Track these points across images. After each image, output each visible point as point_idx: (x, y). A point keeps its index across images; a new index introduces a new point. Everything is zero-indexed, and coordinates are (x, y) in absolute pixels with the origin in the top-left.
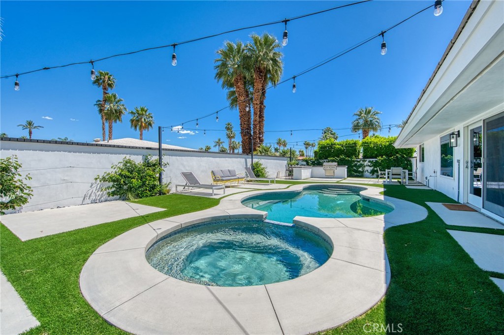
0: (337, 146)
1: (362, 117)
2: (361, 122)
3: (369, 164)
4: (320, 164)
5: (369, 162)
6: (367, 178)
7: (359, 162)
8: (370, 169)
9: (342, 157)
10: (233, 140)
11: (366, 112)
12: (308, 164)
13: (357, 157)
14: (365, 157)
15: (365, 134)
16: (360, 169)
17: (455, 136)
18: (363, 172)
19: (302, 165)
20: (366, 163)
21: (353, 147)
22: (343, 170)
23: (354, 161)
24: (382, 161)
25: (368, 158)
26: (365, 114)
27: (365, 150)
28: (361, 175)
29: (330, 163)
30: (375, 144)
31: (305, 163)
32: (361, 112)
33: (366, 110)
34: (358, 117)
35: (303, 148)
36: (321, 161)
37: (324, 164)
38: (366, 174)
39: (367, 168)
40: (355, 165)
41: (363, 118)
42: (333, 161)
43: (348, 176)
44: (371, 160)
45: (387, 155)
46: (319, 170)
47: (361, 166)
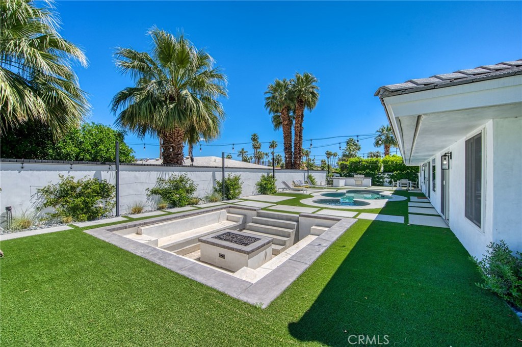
0: (364, 163)
1: (384, 133)
2: (383, 138)
3: (388, 176)
4: (352, 176)
5: (388, 175)
6: (386, 186)
7: (380, 175)
8: (388, 180)
9: (368, 171)
10: (258, 150)
11: (387, 129)
12: (341, 176)
13: (379, 171)
14: (385, 171)
15: (387, 148)
16: (381, 180)
17: (447, 157)
18: (383, 182)
19: (336, 177)
20: (385, 176)
21: (376, 163)
22: (369, 181)
23: (377, 174)
24: (397, 174)
25: (387, 172)
26: (387, 131)
27: (385, 167)
28: (382, 184)
29: (359, 176)
30: (392, 162)
31: (339, 175)
32: (383, 129)
33: (388, 127)
34: (380, 133)
35: (325, 158)
36: (352, 174)
37: (355, 176)
38: (386, 183)
39: (386, 179)
40: (378, 177)
41: (385, 135)
42: (360, 174)
43: (372, 185)
44: (389, 173)
45: (401, 170)
46: (351, 181)
47: (382, 177)
